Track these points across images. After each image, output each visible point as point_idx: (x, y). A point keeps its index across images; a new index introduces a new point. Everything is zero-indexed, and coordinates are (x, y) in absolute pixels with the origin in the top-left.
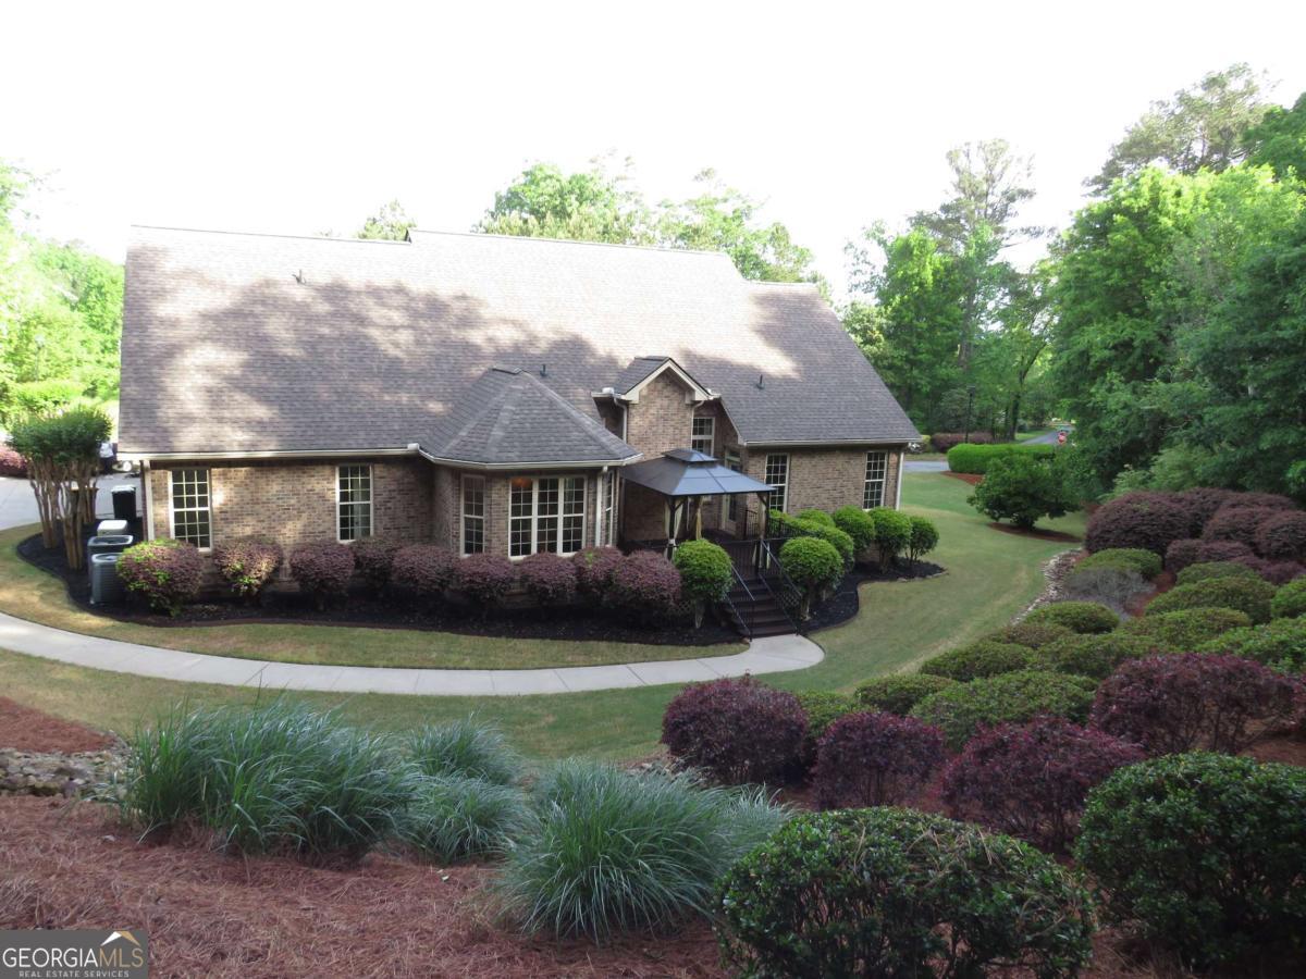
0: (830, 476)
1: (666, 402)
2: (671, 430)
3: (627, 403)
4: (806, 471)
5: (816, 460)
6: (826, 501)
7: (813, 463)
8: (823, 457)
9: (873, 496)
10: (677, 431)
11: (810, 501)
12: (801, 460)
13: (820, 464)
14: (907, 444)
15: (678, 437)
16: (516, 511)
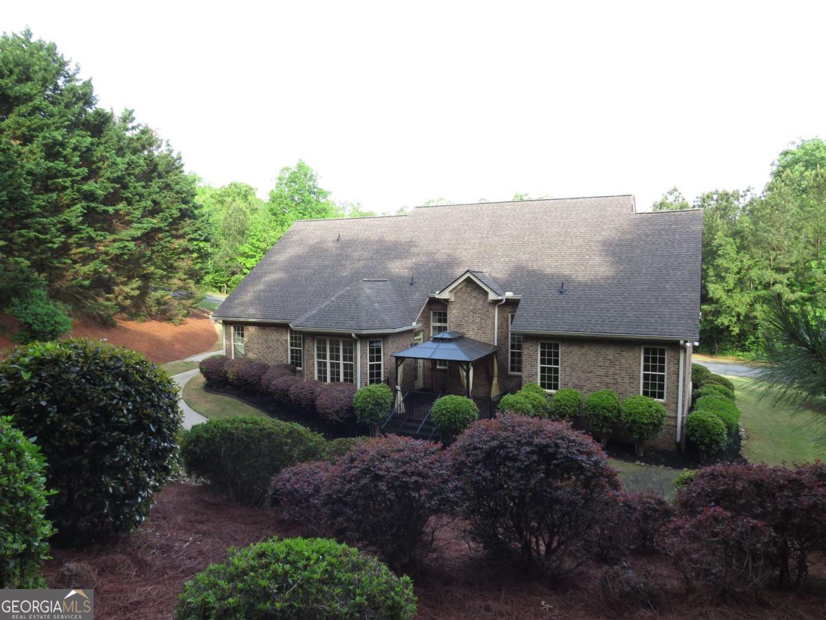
0: (600, 364)
1: (474, 301)
2: (478, 320)
3: (447, 300)
4: (576, 358)
5: (585, 349)
6: (598, 385)
7: (583, 351)
8: (592, 347)
9: (654, 387)
10: (483, 321)
11: (582, 383)
12: (570, 348)
13: (591, 353)
14: (679, 341)
15: (483, 325)
16: (319, 356)
